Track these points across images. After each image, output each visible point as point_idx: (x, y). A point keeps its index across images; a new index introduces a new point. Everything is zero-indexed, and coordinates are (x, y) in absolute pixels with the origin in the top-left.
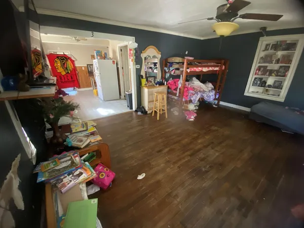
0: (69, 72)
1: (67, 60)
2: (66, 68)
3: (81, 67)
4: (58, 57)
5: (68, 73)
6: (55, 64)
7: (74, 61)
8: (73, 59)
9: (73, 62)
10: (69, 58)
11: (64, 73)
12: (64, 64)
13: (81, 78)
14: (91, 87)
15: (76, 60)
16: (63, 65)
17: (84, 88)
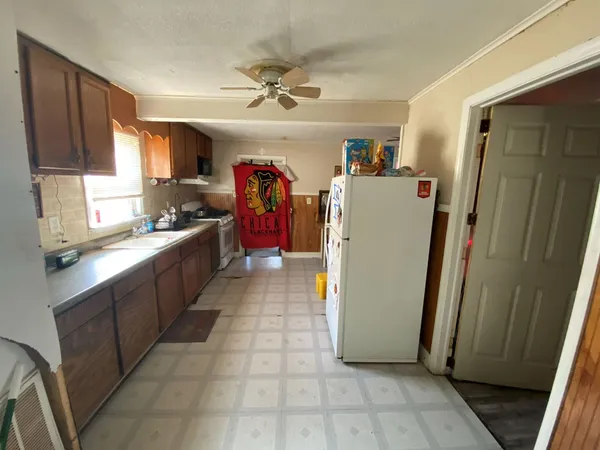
0: (274, 208)
1: (275, 180)
2: (269, 199)
3: (304, 197)
4: (256, 172)
5: (271, 210)
6: (248, 188)
7: (290, 182)
8: (289, 176)
9: (287, 184)
10: (281, 175)
11: (261, 211)
12: (266, 188)
13: (299, 225)
14: (318, 251)
15: (296, 179)
16: (264, 190)
17: (300, 251)
